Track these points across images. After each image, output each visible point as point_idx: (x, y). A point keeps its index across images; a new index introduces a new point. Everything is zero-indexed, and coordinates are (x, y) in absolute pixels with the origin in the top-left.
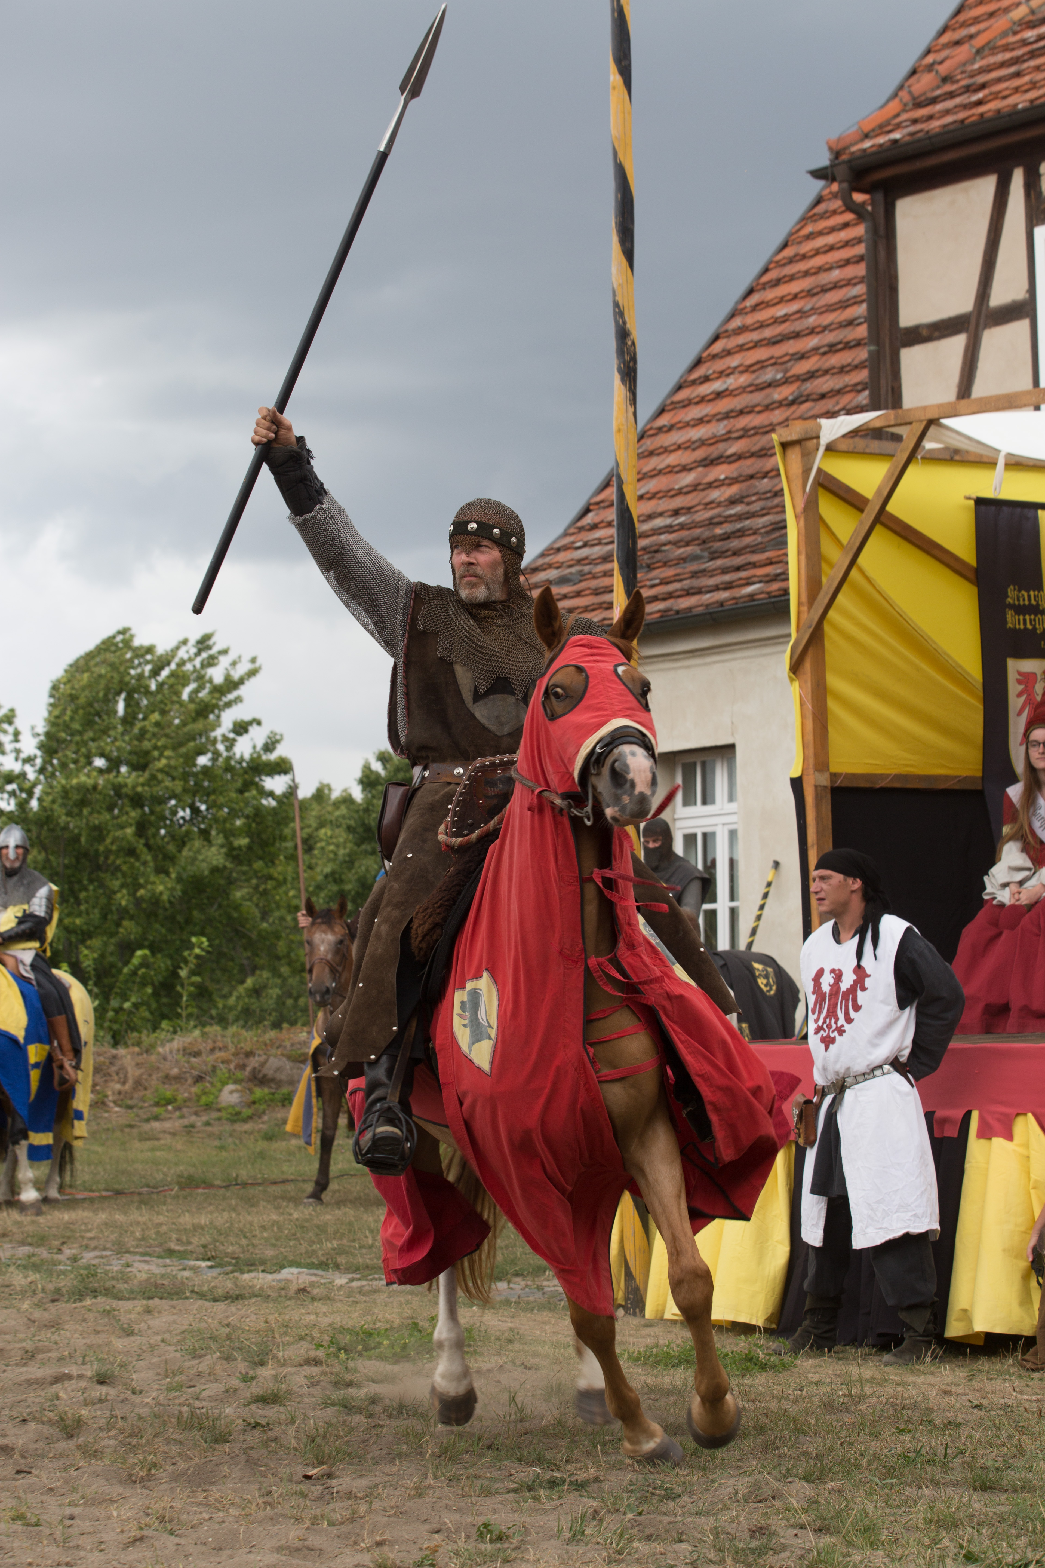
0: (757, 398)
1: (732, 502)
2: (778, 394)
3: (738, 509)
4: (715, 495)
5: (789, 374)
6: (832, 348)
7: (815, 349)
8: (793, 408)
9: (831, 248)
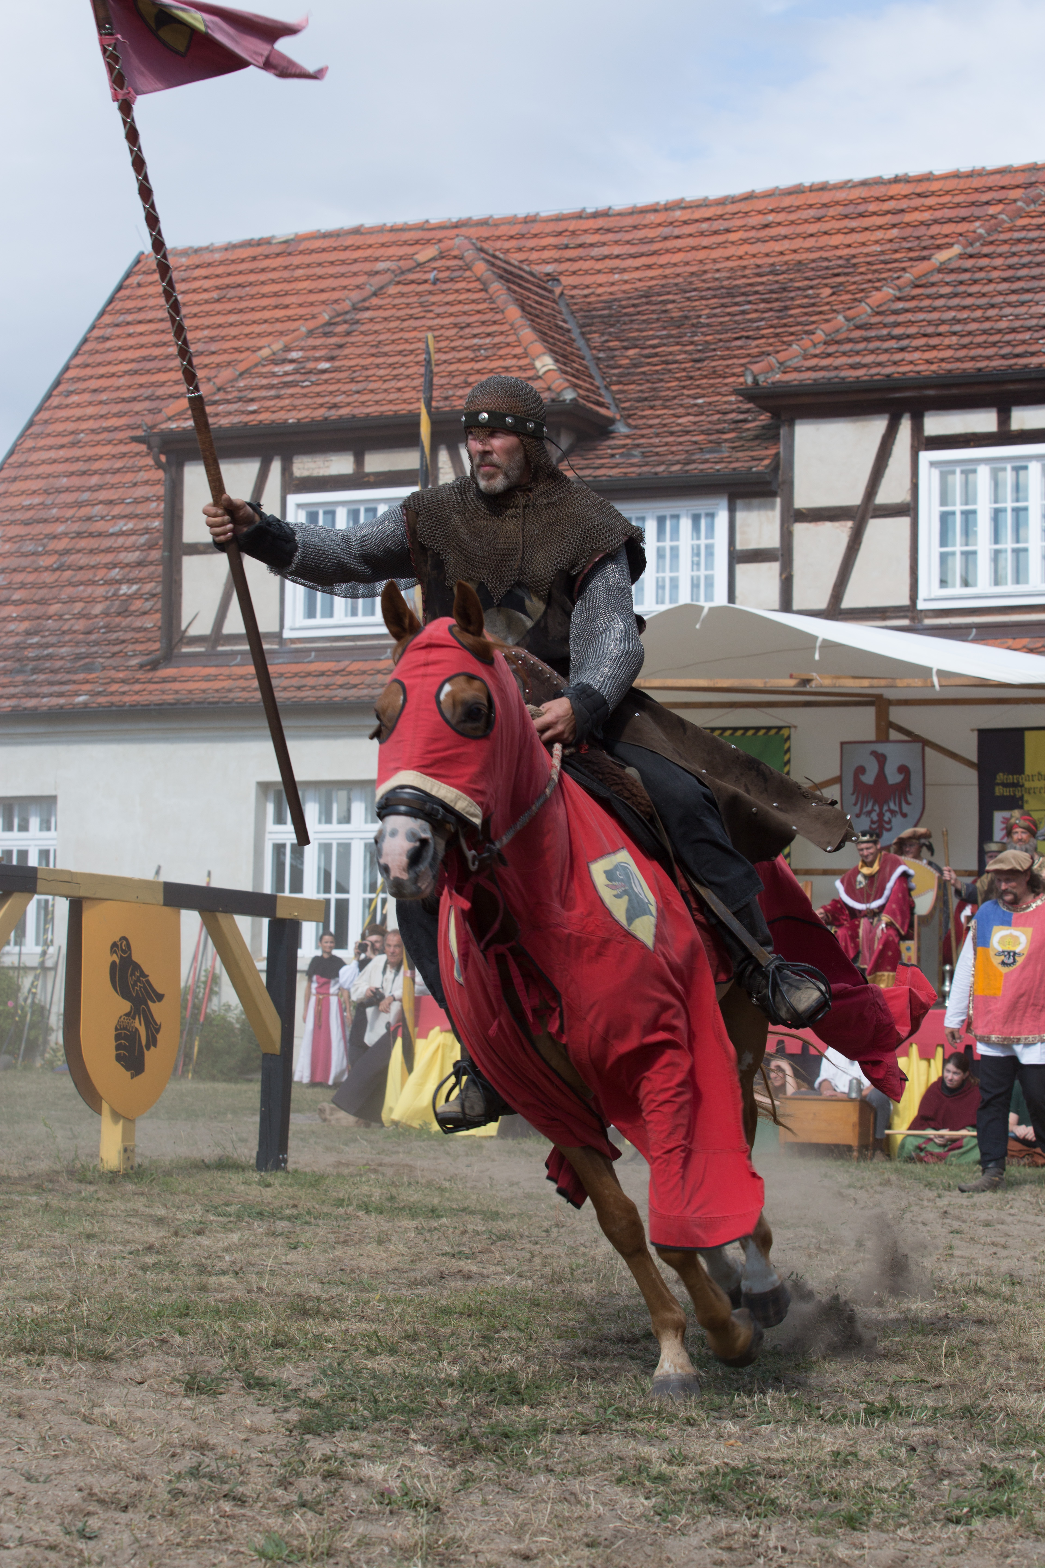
0: (25, 562)
1: (29, 633)
2: (44, 561)
3: (35, 640)
4: (12, 626)
5: (47, 549)
6: (79, 535)
7: (66, 534)
8: (58, 573)
9: (55, 461)
